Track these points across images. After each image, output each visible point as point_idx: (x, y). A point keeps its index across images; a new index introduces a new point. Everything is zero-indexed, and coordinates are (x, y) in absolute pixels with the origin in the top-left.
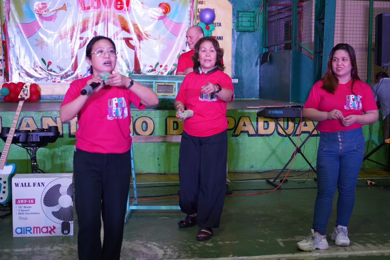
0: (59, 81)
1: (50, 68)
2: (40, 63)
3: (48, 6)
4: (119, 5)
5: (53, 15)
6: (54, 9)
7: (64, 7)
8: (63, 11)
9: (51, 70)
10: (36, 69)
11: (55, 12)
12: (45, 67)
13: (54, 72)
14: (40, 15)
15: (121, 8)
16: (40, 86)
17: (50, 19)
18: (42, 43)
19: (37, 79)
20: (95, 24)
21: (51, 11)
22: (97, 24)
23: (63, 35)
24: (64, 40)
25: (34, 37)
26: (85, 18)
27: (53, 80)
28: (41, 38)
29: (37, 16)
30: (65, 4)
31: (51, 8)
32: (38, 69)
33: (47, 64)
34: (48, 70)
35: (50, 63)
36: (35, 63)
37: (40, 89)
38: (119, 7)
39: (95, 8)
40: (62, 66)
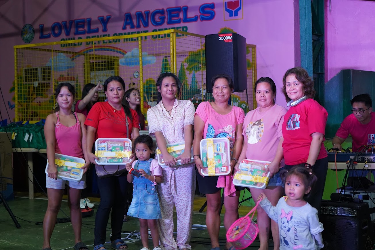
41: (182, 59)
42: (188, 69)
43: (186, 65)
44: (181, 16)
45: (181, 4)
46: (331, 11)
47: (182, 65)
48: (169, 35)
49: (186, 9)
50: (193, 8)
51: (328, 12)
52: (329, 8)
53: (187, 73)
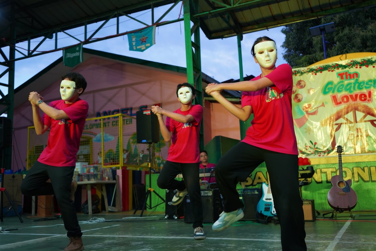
0: (323, 155)
1: (316, 146)
2: (309, 144)
3: (312, 105)
4: (363, 97)
5: (316, 111)
6: (316, 106)
7: (323, 105)
8: (323, 107)
9: (317, 148)
10: (307, 148)
11: (317, 109)
12: (313, 146)
13: (319, 149)
14: (307, 112)
15: (365, 100)
16: (310, 160)
17: (314, 113)
18: (309, 130)
19: (308, 155)
20: (346, 113)
21: (313, 108)
22: (347, 113)
23: (324, 123)
24: (324, 127)
25: (304, 126)
26: (338, 110)
27: (319, 154)
28: (309, 127)
29: (305, 113)
30: (323, 103)
31: (313, 106)
32: (308, 148)
33: (314, 144)
34: (315, 148)
35: (316, 143)
36: (306, 144)
37: (310, 162)
38: (363, 99)
39: (345, 102)
40: (324, 144)
41: (129, 137)
42: (133, 142)
43: (131, 140)
44: (129, 112)
45: (129, 106)
46: (212, 110)
47: (129, 141)
48: (118, 117)
49: (131, 109)
50: (135, 108)
51: (211, 111)
52: (211, 109)
53: (132, 145)
